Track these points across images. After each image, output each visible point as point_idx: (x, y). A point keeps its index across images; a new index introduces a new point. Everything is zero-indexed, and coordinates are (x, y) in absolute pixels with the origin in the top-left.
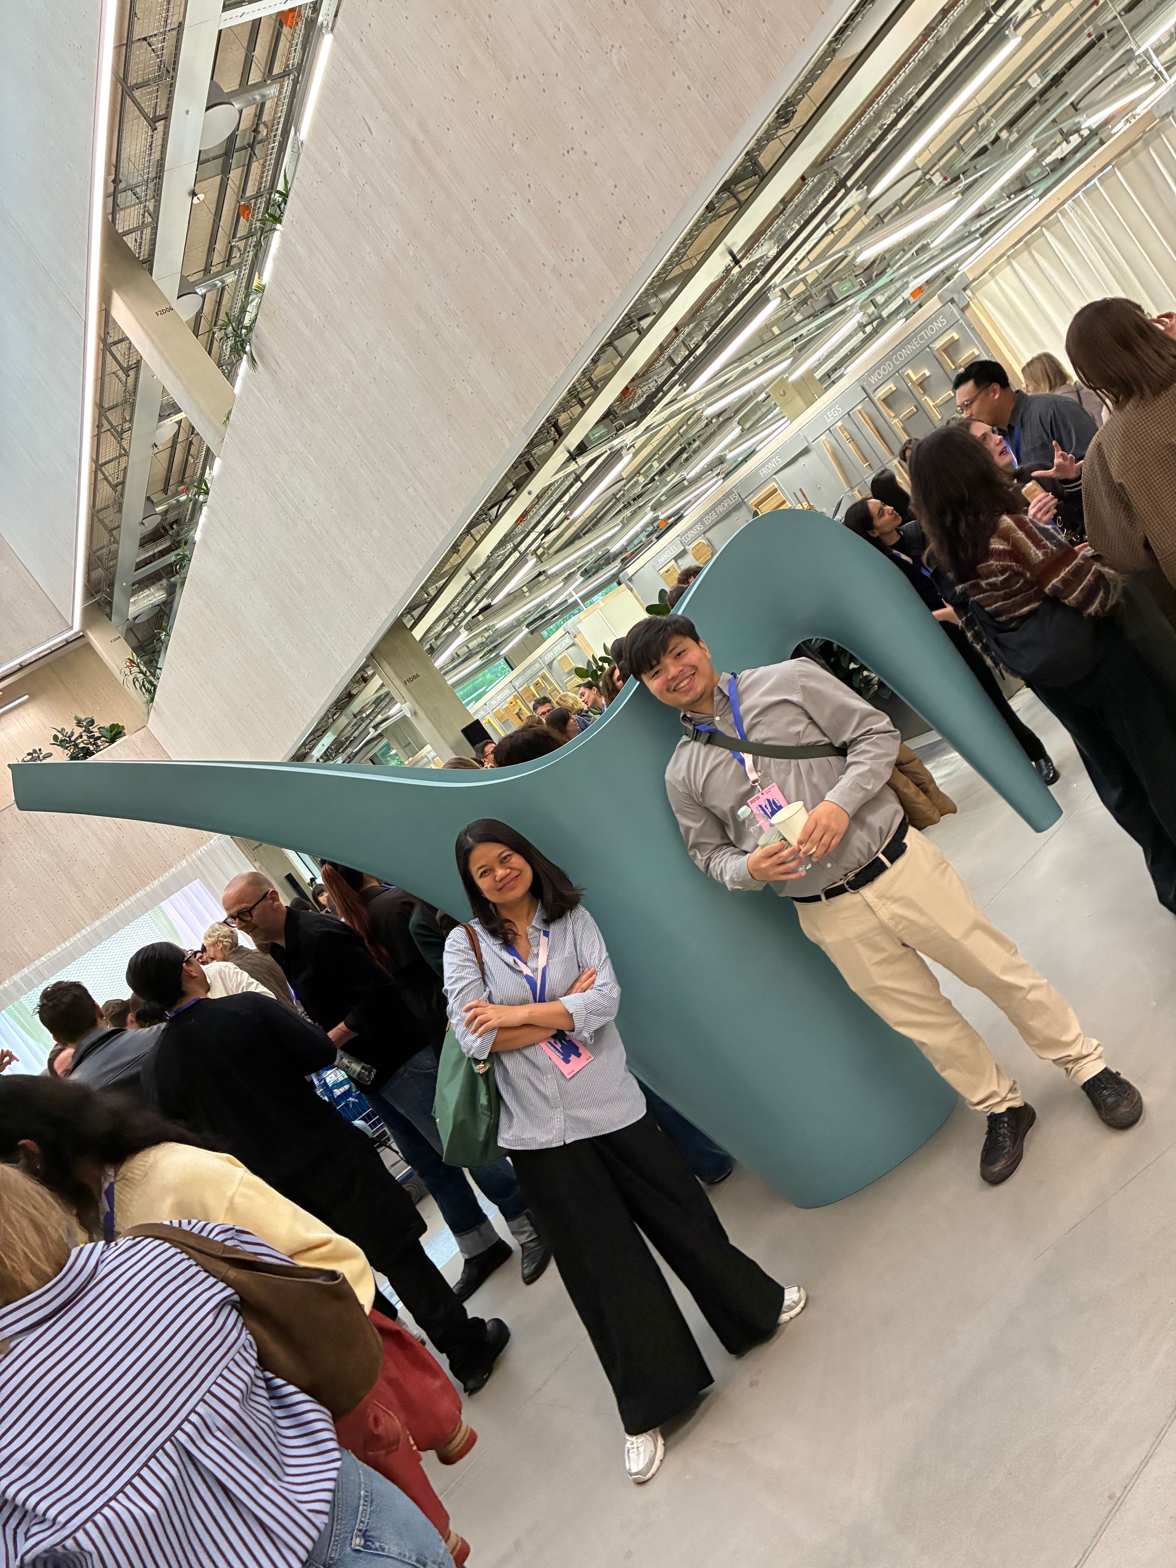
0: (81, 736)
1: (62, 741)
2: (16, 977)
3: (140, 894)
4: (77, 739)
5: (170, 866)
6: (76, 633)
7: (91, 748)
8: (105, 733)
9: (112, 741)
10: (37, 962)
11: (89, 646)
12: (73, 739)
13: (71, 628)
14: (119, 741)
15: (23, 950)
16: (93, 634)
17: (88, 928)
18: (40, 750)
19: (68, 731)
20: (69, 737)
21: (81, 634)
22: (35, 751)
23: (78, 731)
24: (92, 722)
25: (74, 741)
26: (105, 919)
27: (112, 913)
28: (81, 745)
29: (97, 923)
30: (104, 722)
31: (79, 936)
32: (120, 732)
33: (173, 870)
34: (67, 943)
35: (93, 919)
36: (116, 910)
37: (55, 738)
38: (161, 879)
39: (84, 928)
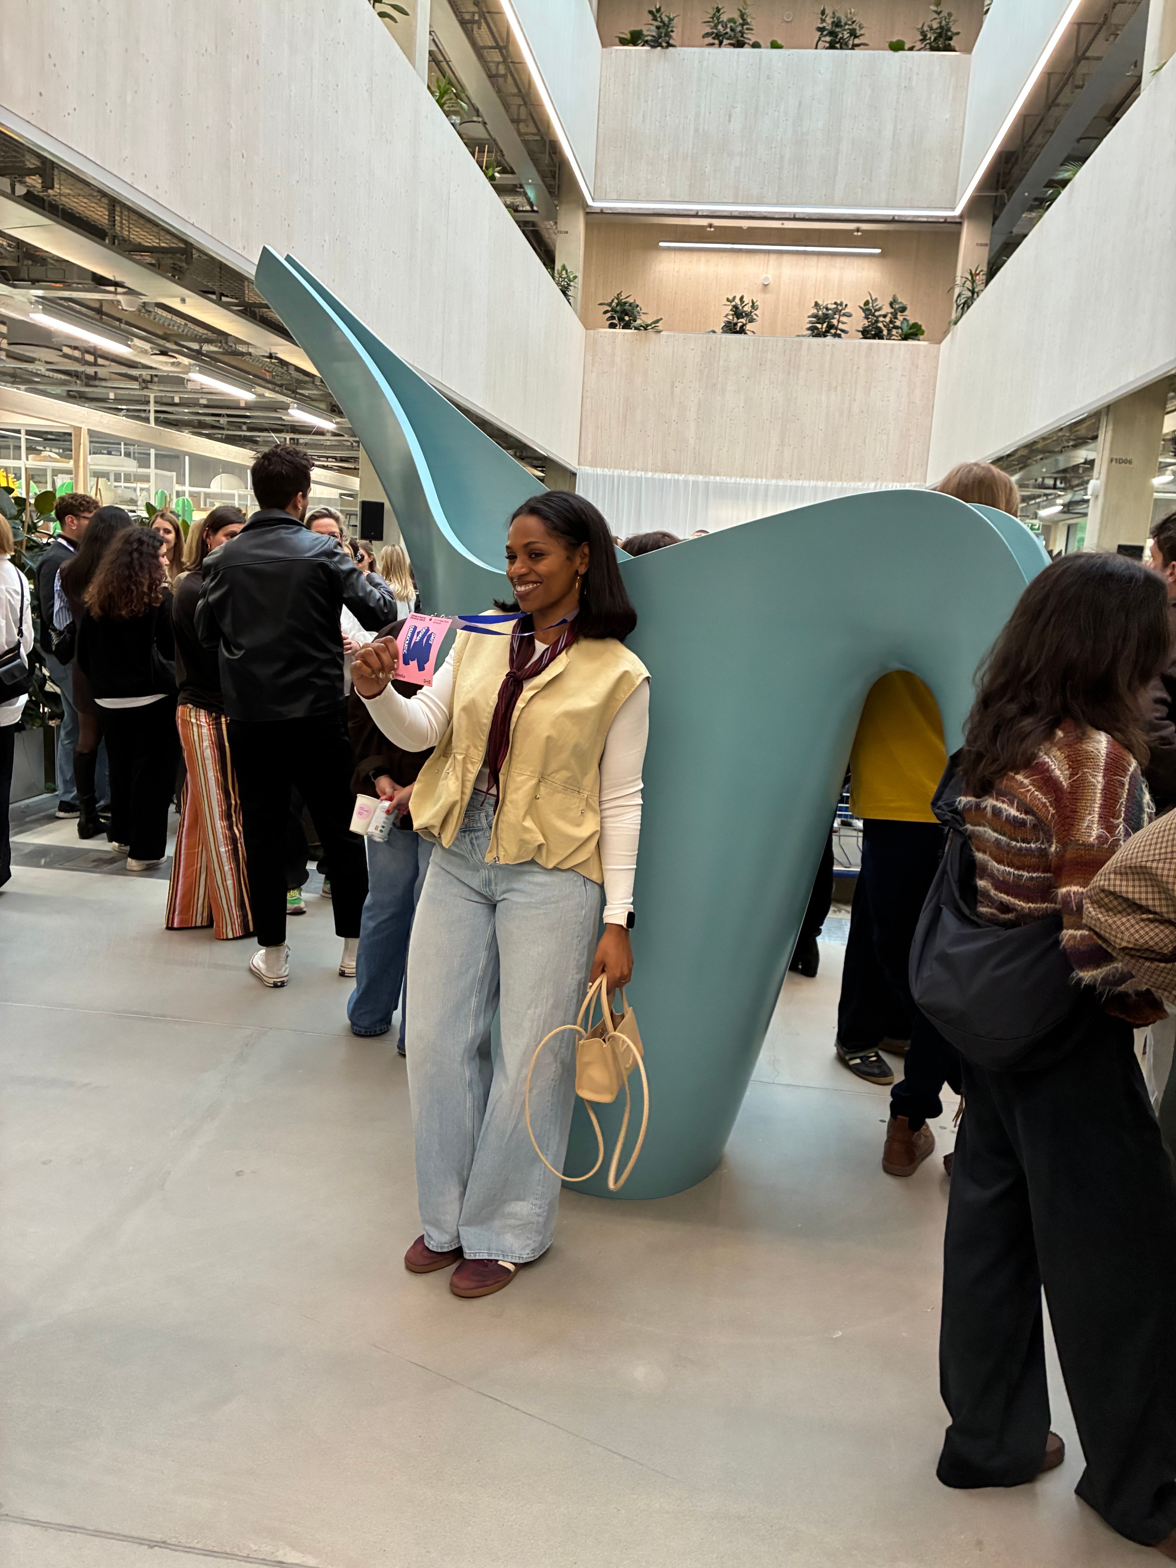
0: (885, 316)
1: (868, 309)
2: (691, 478)
3: (820, 484)
4: (880, 316)
5: (860, 480)
6: (954, 217)
7: (885, 332)
8: (905, 327)
9: (905, 337)
10: (712, 477)
11: (957, 236)
12: (877, 314)
13: (953, 209)
14: (910, 342)
15: (711, 460)
16: (967, 228)
17: (764, 480)
18: (846, 305)
19: (879, 303)
20: (876, 310)
21: (958, 220)
22: (841, 304)
23: (887, 309)
24: (903, 309)
25: (877, 317)
26: (781, 483)
27: (789, 483)
28: (880, 325)
29: (773, 482)
30: (912, 316)
31: (754, 481)
32: (916, 335)
33: (860, 484)
34: (742, 481)
35: (773, 477)
36: (794, 483)
37: (867, 303)
38: (845, 484)
39: (762, 478)
